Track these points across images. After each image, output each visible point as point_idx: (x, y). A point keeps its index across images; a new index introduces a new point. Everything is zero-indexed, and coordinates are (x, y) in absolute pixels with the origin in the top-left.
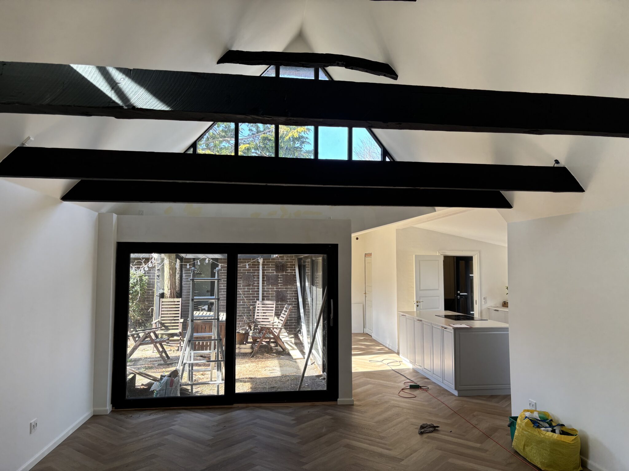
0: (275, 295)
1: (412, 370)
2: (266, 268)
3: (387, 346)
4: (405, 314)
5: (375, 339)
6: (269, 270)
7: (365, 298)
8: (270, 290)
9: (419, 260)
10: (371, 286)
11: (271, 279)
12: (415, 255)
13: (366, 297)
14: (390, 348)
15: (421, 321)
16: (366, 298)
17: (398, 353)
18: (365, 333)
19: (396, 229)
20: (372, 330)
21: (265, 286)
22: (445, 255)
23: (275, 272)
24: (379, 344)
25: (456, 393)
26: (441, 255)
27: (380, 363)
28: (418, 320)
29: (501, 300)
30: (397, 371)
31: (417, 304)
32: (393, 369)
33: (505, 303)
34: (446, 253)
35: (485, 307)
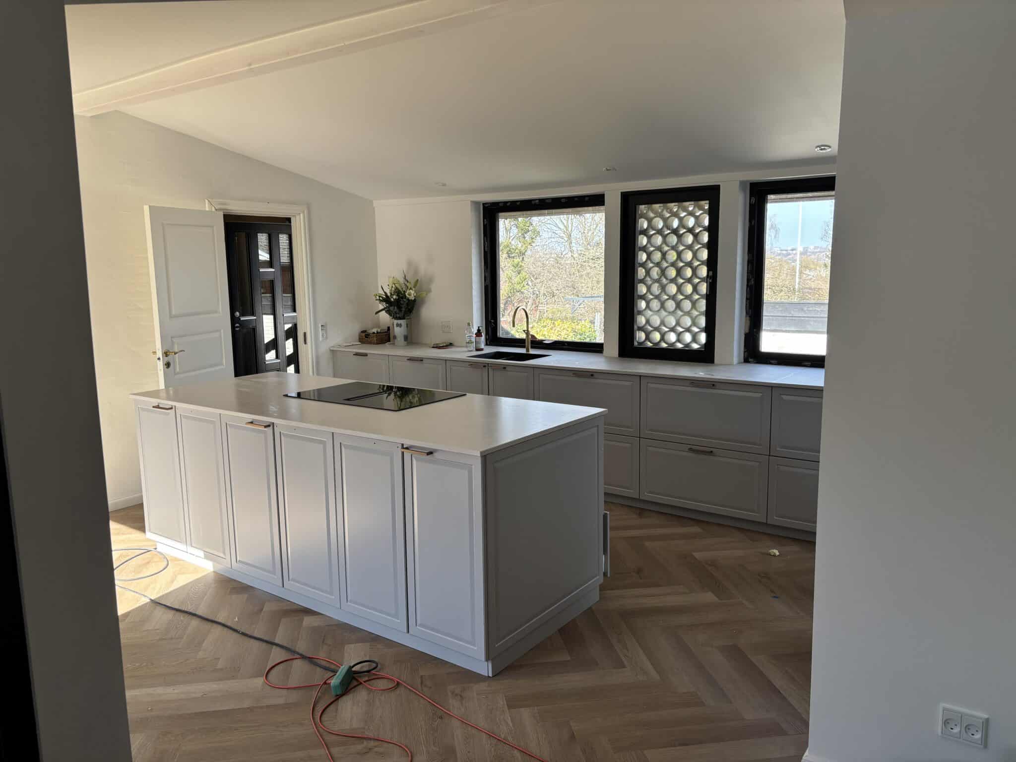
4: (171, 403)
9: (163, 224)
12: (149, 207)
15: (268, 426)
22: (228, 212)
25: (484, 668)
26: (217, 210)
28: (250, 423)
29: (355, 329)
30: (177, 607)
31: (166, 359)
32: (153, 599)
33: (368, 335)
34: (229, 207)
35: (324, 347)
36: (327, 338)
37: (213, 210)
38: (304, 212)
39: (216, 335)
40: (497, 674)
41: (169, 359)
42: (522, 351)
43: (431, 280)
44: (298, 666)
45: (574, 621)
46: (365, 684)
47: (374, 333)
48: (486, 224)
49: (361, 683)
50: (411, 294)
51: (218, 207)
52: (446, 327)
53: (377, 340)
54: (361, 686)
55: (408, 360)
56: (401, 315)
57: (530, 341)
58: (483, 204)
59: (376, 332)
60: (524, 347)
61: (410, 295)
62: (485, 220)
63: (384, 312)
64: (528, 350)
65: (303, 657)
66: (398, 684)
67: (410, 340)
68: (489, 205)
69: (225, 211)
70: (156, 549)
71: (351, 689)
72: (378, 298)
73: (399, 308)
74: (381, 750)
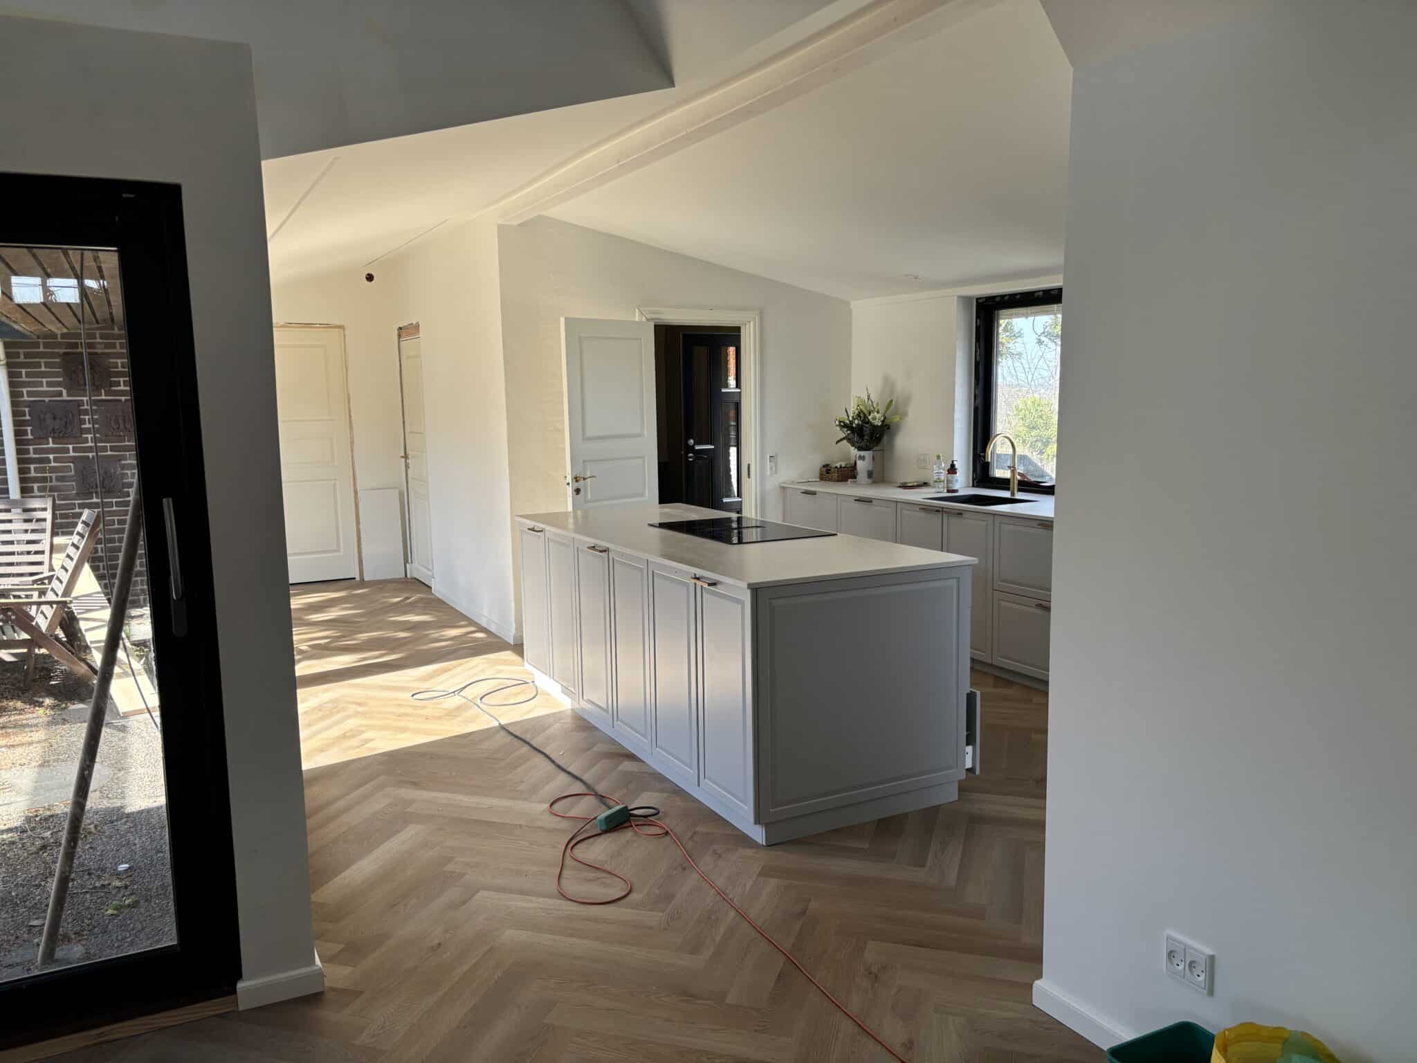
0: (73, 473)
1: (569, 720)
2: (24, 379)
3: (484, 624)
4: (542, 526)
5: (440, 597)
6: (41, 384)
7: (406, 470)
8: (51, 457)
9: (580, 337)
10: (421, 433)
11: (49, 416)
12: (566, 319)
13: (407, 466)
14: (493, 629)
15: (605, 551)
16: (409, 470)
17: (518, 648)
18: (409, 576)
19: (500, 227)
20: (431, 568)
21: (28, 442)
22: (660, 322)
23: (64, 392)
24: (453, 616)
25: (758, 834)
26: (648, 320)
27: (456, 701)
28: (593, 548)
29: (816, 462)
30: (518, 734)
31: (576, 485)
32: (502, 723)
33: (830, 470)
34: (663, 317)
35: (773, 483)
36: (776, 472)
37: (644, 319)
38: (755, 318)
39: (640, 461)
40: (770, 845)
41: (581, 484)
42: (1006, 494)
43: (908, 399)
44: (590, 801)
45: (906, 815)
46: (635, 828)
47: (836, 467)
48: (979, 326)
49: (632, 826)
50: (876, 419)
51: (648, 316)
52: (922, 461)
53: (838, 476)
54: (631, 829)
55: (856, 500)
56: (863, 444)
57: (1016, 482)
58: (977, 299)
59: (839, 466)
60: (1008, 489)
61: (874, 419)
62: (978, 320)
63: (845, 441)
64: (1013, 494)
65: (596, 795)
66: (667, 833)
67: (878, 476)
68: (984, 300)
69: (656, 321)
70: (533, 682)
71: (621, 828)
72: (837, 423)
73: (861, 435)
74: (608, 881)
